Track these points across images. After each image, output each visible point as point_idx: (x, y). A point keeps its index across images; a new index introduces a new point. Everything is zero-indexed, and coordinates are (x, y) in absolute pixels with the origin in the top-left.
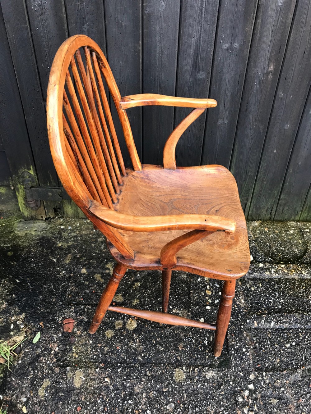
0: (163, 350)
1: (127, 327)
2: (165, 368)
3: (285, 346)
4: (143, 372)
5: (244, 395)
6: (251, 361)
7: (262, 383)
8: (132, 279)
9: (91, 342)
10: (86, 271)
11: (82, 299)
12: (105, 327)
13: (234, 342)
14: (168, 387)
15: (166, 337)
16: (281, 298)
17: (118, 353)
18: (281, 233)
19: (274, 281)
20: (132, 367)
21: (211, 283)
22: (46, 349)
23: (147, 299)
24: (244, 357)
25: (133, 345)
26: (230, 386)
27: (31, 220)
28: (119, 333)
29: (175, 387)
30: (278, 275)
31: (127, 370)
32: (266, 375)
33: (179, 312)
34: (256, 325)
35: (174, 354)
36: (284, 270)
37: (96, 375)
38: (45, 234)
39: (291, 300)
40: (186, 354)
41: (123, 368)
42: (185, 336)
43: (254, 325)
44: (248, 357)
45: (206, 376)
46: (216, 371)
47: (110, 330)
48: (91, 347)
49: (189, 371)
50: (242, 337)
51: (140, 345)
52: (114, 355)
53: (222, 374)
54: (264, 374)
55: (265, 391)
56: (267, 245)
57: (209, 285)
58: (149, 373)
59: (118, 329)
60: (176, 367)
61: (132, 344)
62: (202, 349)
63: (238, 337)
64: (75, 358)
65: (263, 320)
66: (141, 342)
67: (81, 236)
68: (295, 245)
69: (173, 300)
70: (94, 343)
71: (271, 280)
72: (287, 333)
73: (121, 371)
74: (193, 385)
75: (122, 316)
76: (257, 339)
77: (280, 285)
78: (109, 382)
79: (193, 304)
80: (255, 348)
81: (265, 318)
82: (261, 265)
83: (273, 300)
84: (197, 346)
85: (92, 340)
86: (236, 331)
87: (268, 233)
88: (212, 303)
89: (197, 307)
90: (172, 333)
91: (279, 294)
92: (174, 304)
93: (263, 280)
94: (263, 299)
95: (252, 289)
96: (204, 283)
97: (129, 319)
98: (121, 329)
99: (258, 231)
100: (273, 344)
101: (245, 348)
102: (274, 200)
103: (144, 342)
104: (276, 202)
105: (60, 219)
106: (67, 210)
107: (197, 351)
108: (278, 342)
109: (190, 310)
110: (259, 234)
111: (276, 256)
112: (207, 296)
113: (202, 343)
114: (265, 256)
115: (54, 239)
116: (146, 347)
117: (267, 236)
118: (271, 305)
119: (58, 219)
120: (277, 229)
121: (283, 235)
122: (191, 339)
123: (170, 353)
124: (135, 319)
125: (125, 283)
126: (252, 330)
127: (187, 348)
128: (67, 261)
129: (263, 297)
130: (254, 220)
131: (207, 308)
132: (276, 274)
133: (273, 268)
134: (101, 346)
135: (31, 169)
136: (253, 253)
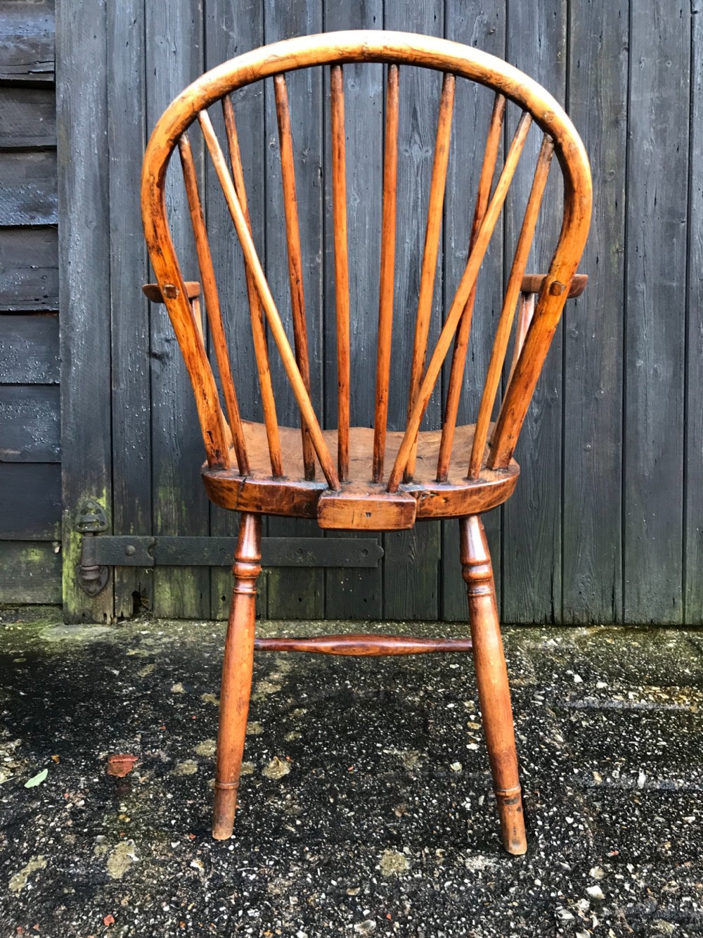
0: (353, 816)
1: (266, 773)
2: (357, 848)
3: (682, 820)
4: (295, 852)
5: (577, 909)
6: (591, 843)
7: (627, 886)
8: (289, 701)
9: (169, 796)
10: (182, 689)
11: (164, 728)
12: (210, 773)
13: (541, 804)
14: (361, 886)
15: (362, 793)
16: (659, 739)
18: (644, 646)
19: (637, 713)
20: (269, 842)
21: (480, 711)
22: (53, 801)
23: (320, 732)
24: (571, 833)
25: (276, 803)
26: (535, 889)
27: (79, 623)
28: (243, 782)
29: (379, 886)
30: (646, 703)
31: (254, 849)
32: (635, 870)
33: (399, 753)
34: (598, 779)
35: (383, 825)
36: (661, 695)
37: (170, 855)
38: (105, 639)
39: (686, 743)
40: (412, 825)
41: (242, 845)
42: (412, 792)
43: (592, 779)
44: (581, 833)
45: (467, 865)
46: (493, 857)
48: (167, 804)
49: (421, 855)
50: (563, 798)
51: (294, 804)
53: (510, 865)
54: (630, 867)
55: (636, 903)
56: (614, 663)
57: (477, 714)
58: (312, 856)
59: (243, 777)
60: (386, 847)
61: (273, 802)
62: (457, 817)
63: (552, 796)
64: (123, 823)
65: (615, 771)
66: (296, 800)
67: (183, 643)
68: (682, 664)
69: (385, 734)
70: (175, 798)
71: (627, 712)
72: (684, 798)
73: (235, 849)
74: (430, 882)
75: (256, 755)
76: (603, 805)
77: (655, 719)
78: (202, 870)
79: (434, 741)
80: (600, 821)
81: (621, 768)
82: (601, 685)
83: (639, 742)
84: (444, 812)
85: (173, 793)
86: (545, 786)
87: (614, 646)
88: (480, 742)
89: (445, 745)
90: (379, 787)
91: (653, 733)
92: (388, 741)
93: (609, 711)
94: (612, 740)
95: (584, 723)
96: (462, 711)
97: (272, 759)
98: (249, 776)
99: (590, 643)
100: (647, 815)
101: (573, 816)
102: (612, 566)
103: (306, 800)
104: (619, 570)
105: (142, 623)
106: (160, 598)
107: (444, 820)
108: (662, 812)
109: (427, 749)
110: (594, 646)
111: (637, 678)
112: (470, 730)
113: (456, 806)
114: (612, 677)
115: (121, 646)
116: (310, 808)
117: (611, 649)
118: (635, 750)
119: (137, 623)
120: (634, 641)
121: (651, 649)
122: (429, 799)
123: (372, 821)
124: (286, 760)
125: (272, 706)
126: (588, 790)
127: (417, 813)
128: (143, 674)
129: (612, 737)
130: (579, 622)
131: (469, 747)
132: (640, 701)
133: (632, 690)
134: (194, 804)
135: (102, 496)
136: (582, 671)
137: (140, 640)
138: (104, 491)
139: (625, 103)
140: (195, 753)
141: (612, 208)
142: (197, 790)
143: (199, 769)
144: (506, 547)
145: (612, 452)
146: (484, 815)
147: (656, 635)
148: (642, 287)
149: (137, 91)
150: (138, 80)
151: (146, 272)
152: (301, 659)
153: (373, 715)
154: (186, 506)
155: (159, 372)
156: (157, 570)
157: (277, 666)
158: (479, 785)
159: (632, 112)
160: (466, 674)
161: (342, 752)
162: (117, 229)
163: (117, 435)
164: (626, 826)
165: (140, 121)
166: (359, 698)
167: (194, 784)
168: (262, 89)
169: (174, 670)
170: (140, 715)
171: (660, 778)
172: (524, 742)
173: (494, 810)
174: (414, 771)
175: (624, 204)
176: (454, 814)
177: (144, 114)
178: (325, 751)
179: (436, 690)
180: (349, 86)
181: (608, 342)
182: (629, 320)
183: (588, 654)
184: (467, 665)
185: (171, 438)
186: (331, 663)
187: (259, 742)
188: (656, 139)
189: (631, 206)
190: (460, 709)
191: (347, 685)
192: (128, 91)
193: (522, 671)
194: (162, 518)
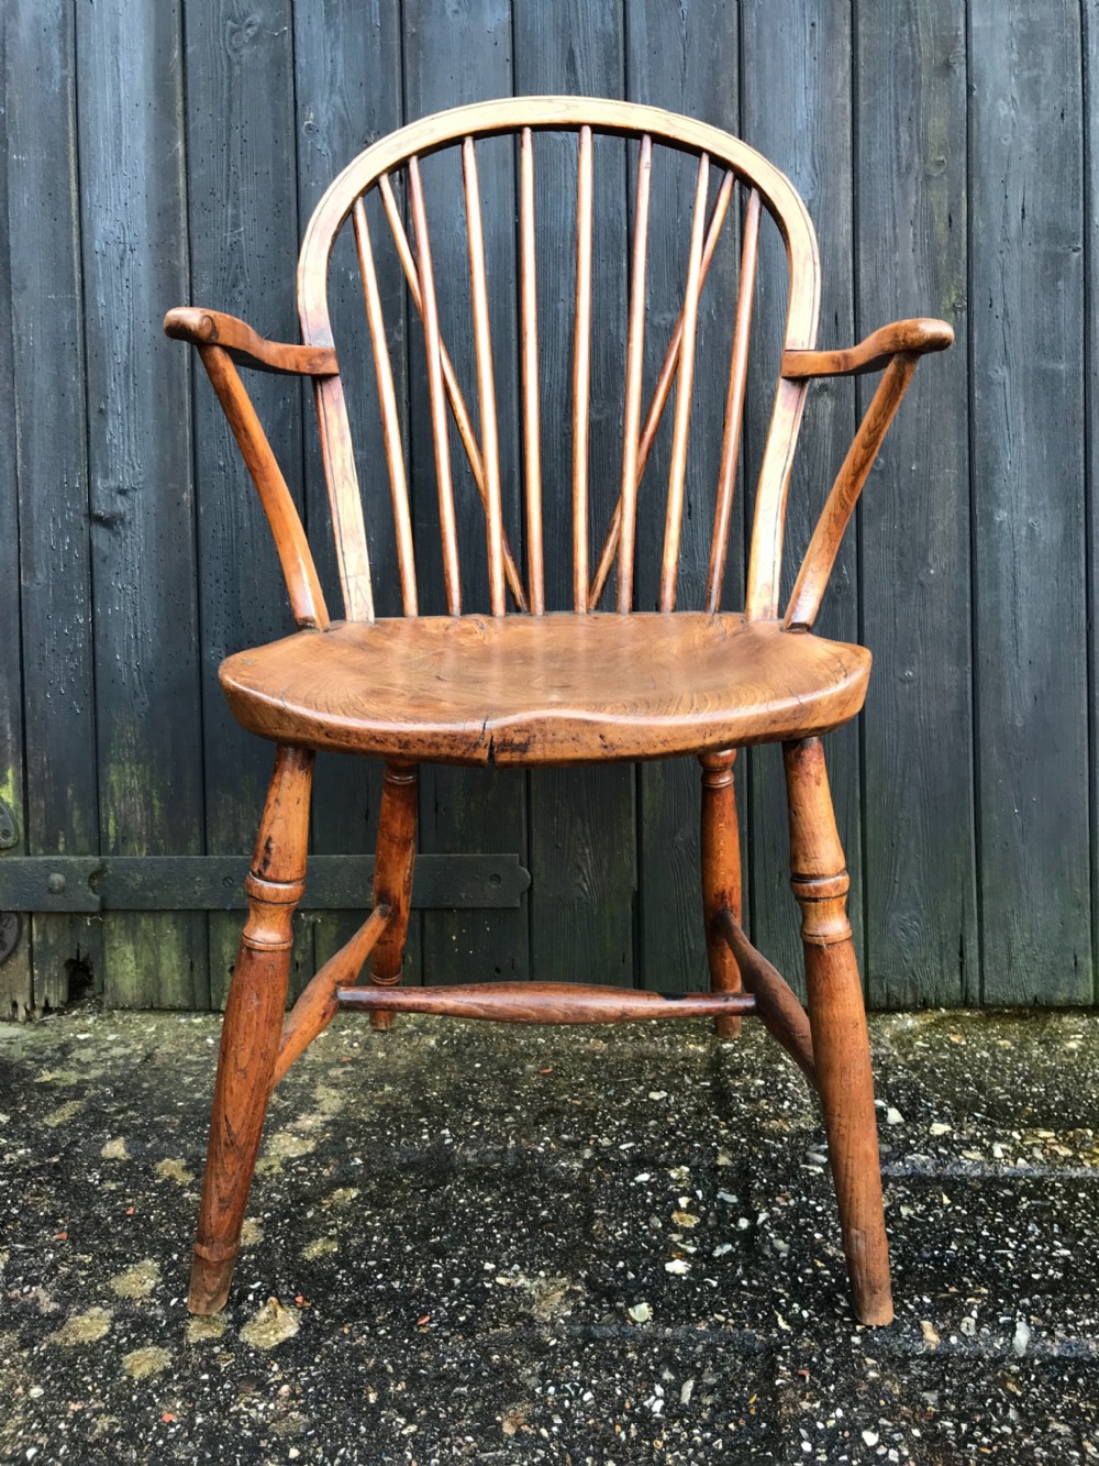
0: (413, 1435)
1: (248, 1335)
8: (326, 1172)
9: (36, 1392)
10: (123, 1151)
11: (65, 1235)
12: (133, 1336)
13: (812, 1401)
15: (441, 1378)
16: (1056, 1243)
17: (161, 1442)
18: (1022, 1047)
19: (1011, 1187)
21: (699, 1188)
23: (375, 1238)
25: (254, 1406)
28: (196, 1358)
30: (1028, 1166)
33: (528, 1284)
34: (932, 1337)
35: (472, 1455)
36: (1056, 1148)
40: (535, 1455)
42: (543, 1375)
43: (920, 1337)
47: (151, 1350)
48: (26, 1412)
50: (857, 1385)
51: (292, 1409)
52: (139, 1447)
56: (965, 1082)
57: (693, 1195)
59: (198, 1345)
61: (248, 1405)
62: (633, 1433)
63: (836, 1381)
65: (967, 1319)
66: (298, 1398)
67: (149, 1057)
68: (1094, 1081)
69: (506, 1242)
70: (47, 1397)
71: (991, 1183)
75: (236, 1293)
76: (942, 1399)
77: (1046, 1199)
79: (601, 1254)
80: (934, 1438)
81: (980, 1313)
82: (939, 1129)
83: (1015, 1251)
84: (605, 1421)
85: (46, 1385)
86: (821, 1359)
87: (965, 1047)
88: (696, 1254)
89: (621, 1264)
90: (477, 1364)
91: (1043, 1229)
92: (508, 1257)
93: (955, 1182)
94: (961, 1247)
95: (905, 1211)
96: (664, 1190)
97: (265, 1304)
98: (210, 1343)
99: (920, 1043)
100: (1035, 1418)
101: (877, 1429)
102: (959, 898)
103: (319, 1398)
104: (971, 905)
105: (84, 1018)
106: (116, 970)
107: (605, 1442)
108: (1063, 1413)
109: (583, 1274)
110: (926, 1050)
111: (1009, 1113)
112: (676, 1230)
113: (632, 1408)
114: (960, 1111)
115: (30, 1065)
116: (325, 1417)
117: (960, 1054)
118: (1007, 1268)
119: (76, 1017)
120: (1003, 1038)
121: (1035, 1053)
122: (577, 1389)
123: (450, 1448)
124: (295, 1303)
125: (290, 1182)
126: (912, 1364)
127: (549, 1424)
128: (53, 1120)
129: (961, 1239)
130: (898, 1003)
131: (670, 1267)
132: (1015, 1162)
133: (1000, 1139)
134: (83, 1411)
135: (6, 782)
136: (903, 1101)
137: (71, 1052)
138: (10, 774)
139: (962, 32)
140: (113, 1291)
141: (941, 227)
142: (95, 1379)
143: (113, 1331)
144: (758, 864)
145: (954, 683)
146: (689, 1428)
147: (1044, 1025)
148: (1001, 373)
149: (58, 32)
150: (60, 13)
151: (80, 365)
152: (365, 1085)
153: (488, 1200)
154: (160, 799)
155: (107, 552)
156: (110, 919)
157: (315, 1102)
158: (685, 1353)
159: (975, 48)
160: (679, 1111)
161: (413, 1283)
162: (24, 288)
163: (32, 669)
164: (989, 1446)
165: (64, 87)
166: (466, 1164)
167: (93, 1363)
168: (289, 22)
169: (118, 1112)
170: (24, 1209)
171: (1060, 1334)
172: (783, 1255)
173: (711, 1416)
174: (552, 1324)
175: (964, 218)
176: (626, 1427)
177: (73, 75)
178: (379, 1282)
179: (617, 1145)
180: (449, 13)
181: (941, 476)
182: (979, 435)
183: (915, 1066)
184: (682, 1093)
185: (130, 673)
186: (422, 1093)
187: (246, 1263)
188: (1022, 96)
189: (978, 224)
190: (660, 1185)
191: (444, 1137)
192: (44, 34)
193: (787, 1103)
194: (117, 822)
